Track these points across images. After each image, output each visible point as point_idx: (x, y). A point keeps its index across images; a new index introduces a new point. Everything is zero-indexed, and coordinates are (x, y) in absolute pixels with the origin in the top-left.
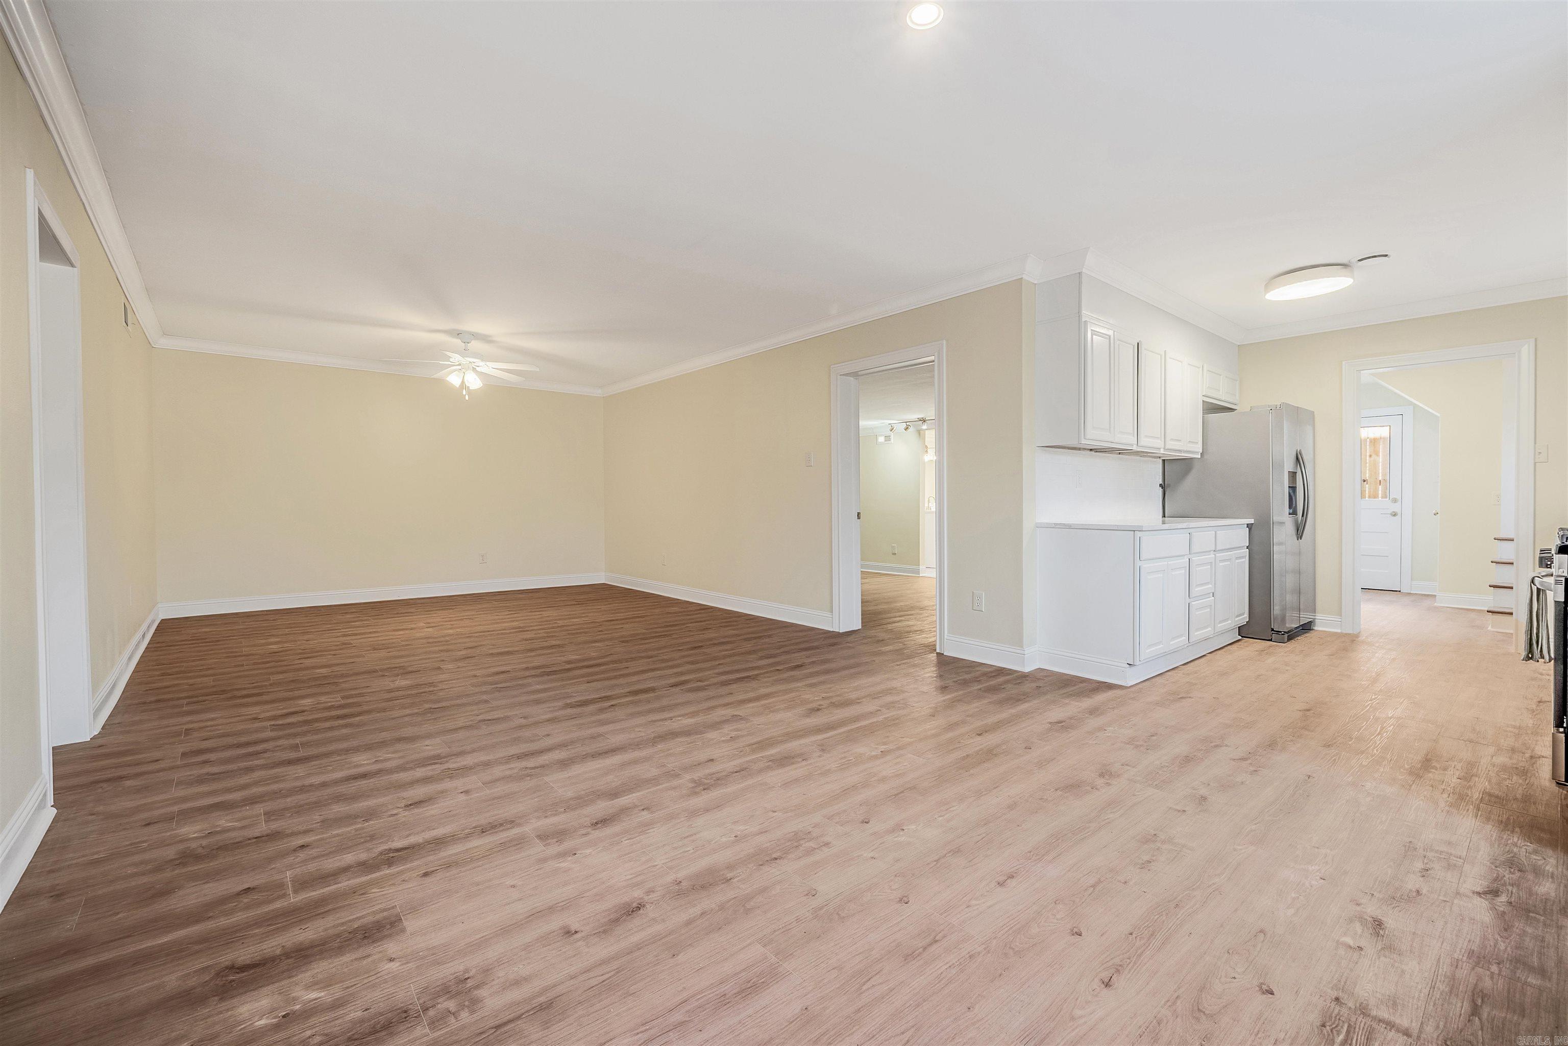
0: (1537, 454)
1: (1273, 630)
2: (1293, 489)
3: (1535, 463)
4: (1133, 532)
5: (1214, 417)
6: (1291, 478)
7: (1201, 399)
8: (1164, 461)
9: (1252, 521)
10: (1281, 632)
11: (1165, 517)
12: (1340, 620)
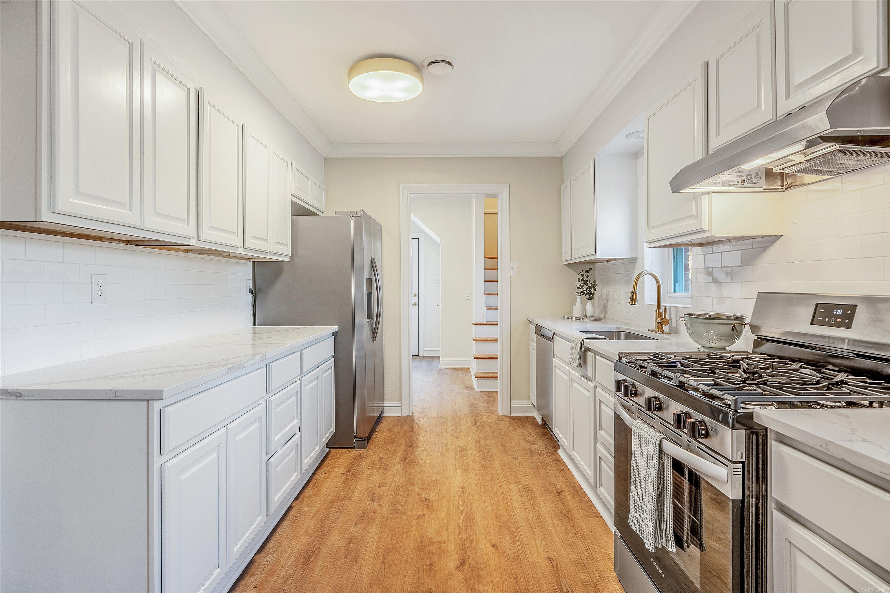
0: (511, 268)
1: (355, 437)
2: (369, 295)
3: (510, 275)
4: (146, 403)
5: (302, 219)
6: (368, 284)
7: (289, 198)
8: (254, 263)
9: (336, 328)
10: (362, 438)
11: (255, 325)
12: (400, 405)
